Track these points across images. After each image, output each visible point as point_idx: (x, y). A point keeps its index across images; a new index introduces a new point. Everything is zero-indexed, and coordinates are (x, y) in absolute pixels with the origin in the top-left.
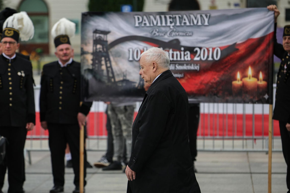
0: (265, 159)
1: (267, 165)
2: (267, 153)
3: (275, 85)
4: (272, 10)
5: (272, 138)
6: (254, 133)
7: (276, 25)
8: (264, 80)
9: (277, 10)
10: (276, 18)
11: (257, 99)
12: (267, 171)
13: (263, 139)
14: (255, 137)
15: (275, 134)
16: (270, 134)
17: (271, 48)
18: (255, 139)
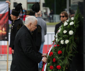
0: (5, 63)
1: (6, 66)
2: (6, 61)
3: (9, 33)
4: (8, 2)
5: (8, 55)
6: (1, 53)
7: (9, 9)
8: (5, 31)
9: (9, 2)
10: (9, 6)
11: (2, 39)
12: (6, 68)
13: (5, 55)
14: (1, 55)
15: (10, 53)
16: (7, 53)
17: (8, 18)
18: (2, 56)
